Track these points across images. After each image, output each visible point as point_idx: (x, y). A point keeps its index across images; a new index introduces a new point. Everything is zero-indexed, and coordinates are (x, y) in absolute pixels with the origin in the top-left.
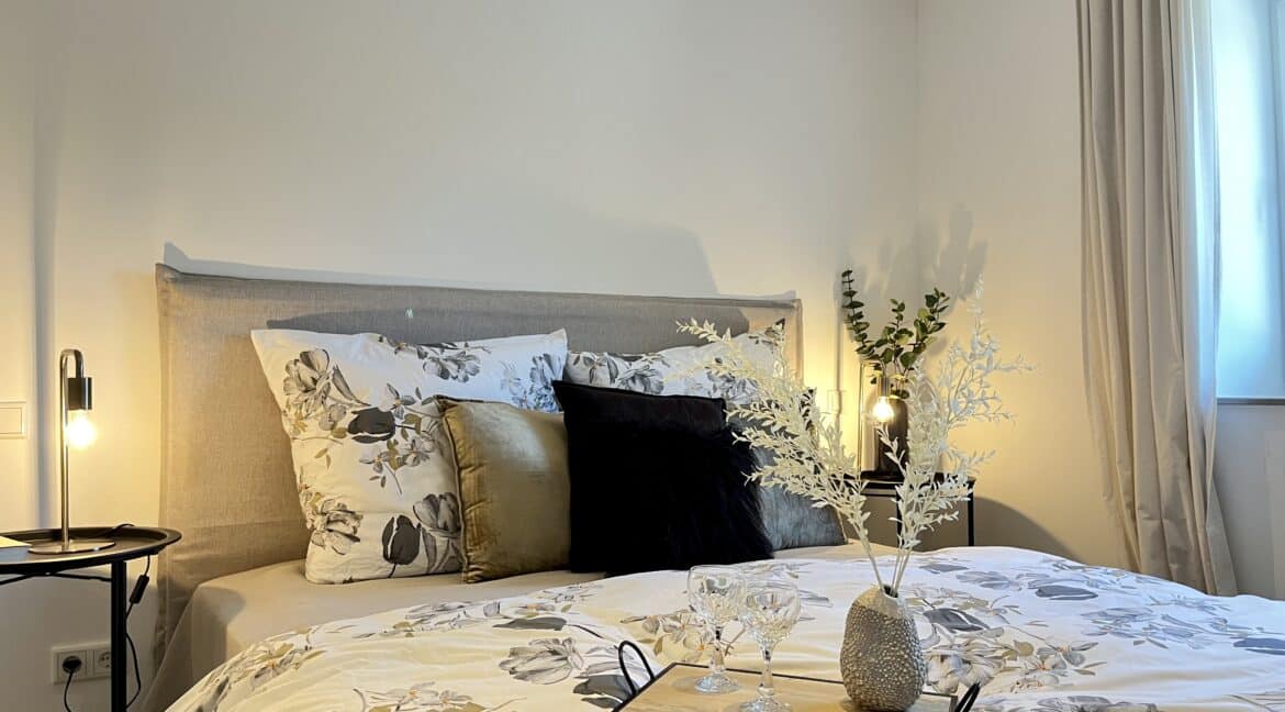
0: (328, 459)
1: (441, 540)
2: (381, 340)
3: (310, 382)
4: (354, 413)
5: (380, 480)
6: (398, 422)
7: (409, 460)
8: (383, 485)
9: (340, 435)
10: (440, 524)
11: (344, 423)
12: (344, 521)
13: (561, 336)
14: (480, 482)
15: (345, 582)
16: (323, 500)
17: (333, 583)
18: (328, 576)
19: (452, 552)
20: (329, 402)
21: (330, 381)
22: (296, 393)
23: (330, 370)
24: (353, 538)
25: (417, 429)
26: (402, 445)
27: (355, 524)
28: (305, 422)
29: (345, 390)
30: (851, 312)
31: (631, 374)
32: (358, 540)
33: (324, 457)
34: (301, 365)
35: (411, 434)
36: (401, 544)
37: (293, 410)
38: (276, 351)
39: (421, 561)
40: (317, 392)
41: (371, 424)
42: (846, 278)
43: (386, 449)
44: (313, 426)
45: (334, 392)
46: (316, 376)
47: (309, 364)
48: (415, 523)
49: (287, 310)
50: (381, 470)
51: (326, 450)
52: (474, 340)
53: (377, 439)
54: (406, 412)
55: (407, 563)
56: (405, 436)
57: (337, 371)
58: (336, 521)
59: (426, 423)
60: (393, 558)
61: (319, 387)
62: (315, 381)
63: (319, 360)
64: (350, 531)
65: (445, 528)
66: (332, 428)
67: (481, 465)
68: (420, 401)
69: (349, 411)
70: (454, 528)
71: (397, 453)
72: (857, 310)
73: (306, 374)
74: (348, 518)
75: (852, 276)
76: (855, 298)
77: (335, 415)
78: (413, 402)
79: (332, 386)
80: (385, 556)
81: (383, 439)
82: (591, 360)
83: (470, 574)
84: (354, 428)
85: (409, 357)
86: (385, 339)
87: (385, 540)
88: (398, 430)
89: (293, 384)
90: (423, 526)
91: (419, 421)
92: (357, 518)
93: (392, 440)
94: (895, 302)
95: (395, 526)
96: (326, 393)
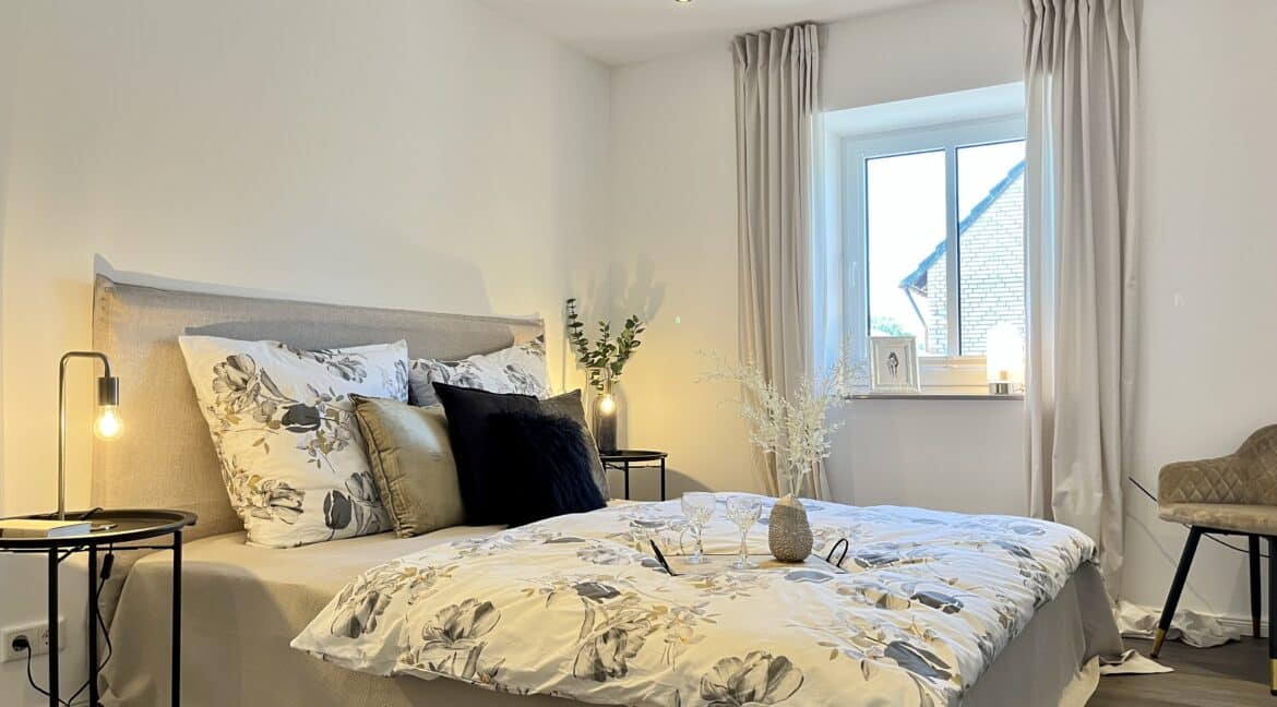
0: (266, 446)
1: (366, 509)
2: (281, 346)
3: (240, 382)
4: (285, 408)
5: (316, 463)
6: (322, 415)
7: (335, 445)
8: (319, 466)
9: (275, 426)
10: (365, 496)
11: (279, 415)
12: (287, 498)
13: (402, 346)
14: (398, 460)
15: (296, 546)
16: (262, 481)
17: (285, 548)
18: (280, 543)
19: (374, 518)
20: (260, 399)
21: (259, 381)
22: (227, 391)
23: (258, 372)
24: (298, 510)
25: (337, 421)
26: (329, 434)
27: (299, 499)
28: (239, 416)
29: (273, 389)
30: (573, 330)
31: (459, 377)
32: (302, 511)
33: (262, 445)
34: (229, 368)
35: (333, 424)
36: (338, 514)
37: (223, 406)
38: (203, 357)
39: (353, 526)
40: (249, 389)
41: (301, 417)
42: (570, 305)
43: (315, 438)
44: (247, 420)
45: (264, 390)
46: (246, 377)
47: (237, 366)
48: (346, 495)
49: (202, 318)
50: (315, 455)
51: (263, 440)
52: (344, 347)
53: (307, 430)
54: (327, 407)
55: (343, 527)
56: (329, 427)
57: (263, 373)
58: (280, 498)
59: (342, 415)
60: (333, 525)
61: (250, 387)
62: (245, 382)
63: (246, 363)
64: (295, 505)
65: (369, 499)
66: (268, 420)
67: (397, 448)
68: (334, 399)
69: (279, 407)
70: (377, 498)
71: (324, 440)
72: (579, 329)
73: (236, 376)
74: (292, 495)
75: (574, 303)
76: (577, 320)
77: (267, 410)
78: (330, 399)
79: (261, 385)
80: (328, 524)
81: (313, 429)
82: (427, 366)
83: (404, 532)
84: (287, 420)
85: (309, 361)
86: (285, 346)
87: (326, 511)
88: (323, 422)
89: (223, 383)
90: (352, 498)
91: (337, 414)
92: (300, 494)
93: (320, 429)
94: (602, 324)
95: (332, 499)
96: (257, 390)
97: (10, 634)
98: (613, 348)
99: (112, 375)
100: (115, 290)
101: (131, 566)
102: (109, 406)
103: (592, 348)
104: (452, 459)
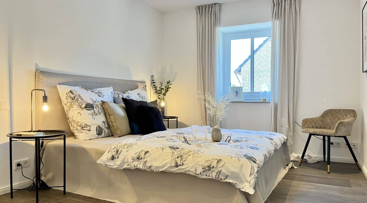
0: (81, 114)
1: (106, 130)
2: (82, 88)
3: (73, 97)
4: (85, 104)
5: (93, 118)
6: (94, 106)
7: (98, 114)
8: (94, 119)
9: (83, 109)
10: (106, 127)
11: (84, 106)
12: (86, 127)
13: (111, 88)
14: (114, 118)
15: (89, 140)
16: (80, 123)
17: (86, 140)
18: (85, 139)
19: (108, 133)
20: (79, 102)
21: (78, 97)
22: (70, 100)
23: (78, 95)
24: (89, 130)
25: (98, 108)
26: (96, 111)
27: (90, 127)
28: (73, 106)
29: (82, 99)
30: (153, 84)
31: (126, 96)
32: (90, 131)
33: (80, 114)
34: (70, 93)
35: (97, 108)
36: (99, 132)
37: (69, 104)
38: (63, 90)
39: (103, 135)
40: (75, 99)
41: (89, 107)
42: (152, 77)
43: (93, 112)
44: (75, 107)
45: (79, 99)
46: (75, 96)
47: (72, 93)
48: (101, 127)
49: (62, 80)
50: (93, 116)
51: (80, 112)
52: (98, 88)
53: (91, 110)
54: (96, 104)
55: (101, 135)
56: (96, 109)
57: (79, 95)
58: (84, 127)
59: (99, 106)
60: (98, 134)
61: (76, 98)
62: (75, 97)
63: (74, 92)
64: (89, 129)
65: (107, 128)
66: (81, 107)
67: (114, 115)
68: (97, 102)
69: (84, 104)
70: (109, 127)
71: (95, 112)
72: (154, 84)
73: (72, 96)
74: (88, 127)
75: (153, 77)
76: (154, 81)
77: (80, 104)
78: (96, 102)
79: (79, 98)
80: (97, 134)
81: (92, 110)
82: (118, 93)
83: (117, 136)
84: (86, 107)
85: (90, 92)
86: (83, 88)
87: (97, 131)
88: (95, 108)
89: (69, 98)
90: (103, 127)
91: (98, 106)
92: (90, 126)
93: (94, 110)
94: (160, 82)
95: (98, 128)
96: (78, 100)
97: (16, 162)
98: (163, 89)
99: (46, 95)
100: (40, 73)
101: (46, 145)
102: (46, 103)
103: (158, 89)
104: (127, 117)
